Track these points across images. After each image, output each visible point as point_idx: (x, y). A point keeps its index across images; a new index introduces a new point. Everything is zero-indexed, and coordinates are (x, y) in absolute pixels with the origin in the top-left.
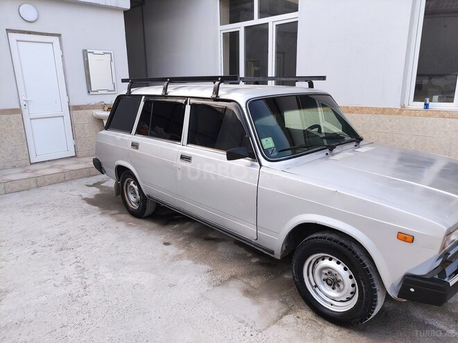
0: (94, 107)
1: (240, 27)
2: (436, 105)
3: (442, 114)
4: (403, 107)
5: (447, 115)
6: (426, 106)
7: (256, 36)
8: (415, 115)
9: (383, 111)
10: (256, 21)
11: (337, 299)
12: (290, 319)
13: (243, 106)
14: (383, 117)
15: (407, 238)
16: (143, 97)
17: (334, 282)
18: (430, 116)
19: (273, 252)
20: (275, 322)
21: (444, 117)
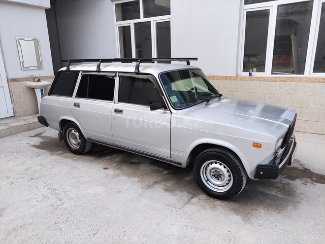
0: (27, 79)
1: (131, 23)
2: (256, 74)
3: (259, 79)
4: (237, 75)
5: (262, 79)
6: (250, 74)
7: (142, 29)
8: (244, 80)
9: (226, 78)
10: (142, 20)
11: (220, 186)
12: (195, 200)
13: (157, 77)
14: (226, 82)
15: (257, 145)
16: (81, 72)
17: (218, 176)
18: (252, 80)
19: (180, 164)
20: (187, 203)
21: (260, 81)
